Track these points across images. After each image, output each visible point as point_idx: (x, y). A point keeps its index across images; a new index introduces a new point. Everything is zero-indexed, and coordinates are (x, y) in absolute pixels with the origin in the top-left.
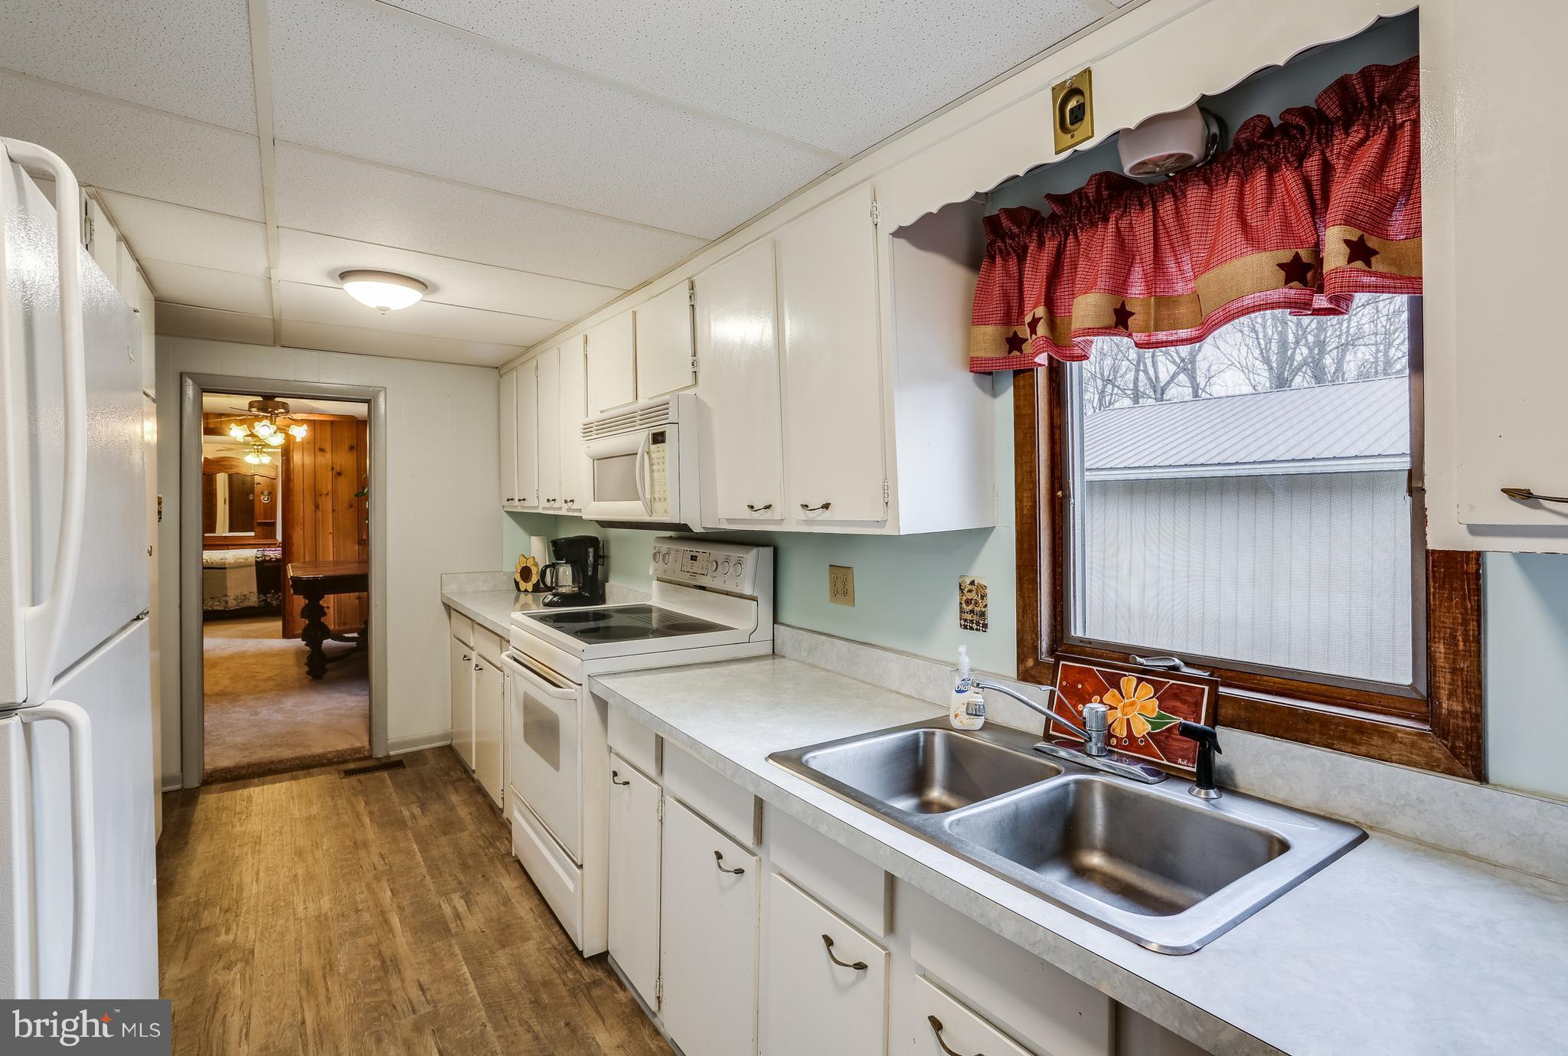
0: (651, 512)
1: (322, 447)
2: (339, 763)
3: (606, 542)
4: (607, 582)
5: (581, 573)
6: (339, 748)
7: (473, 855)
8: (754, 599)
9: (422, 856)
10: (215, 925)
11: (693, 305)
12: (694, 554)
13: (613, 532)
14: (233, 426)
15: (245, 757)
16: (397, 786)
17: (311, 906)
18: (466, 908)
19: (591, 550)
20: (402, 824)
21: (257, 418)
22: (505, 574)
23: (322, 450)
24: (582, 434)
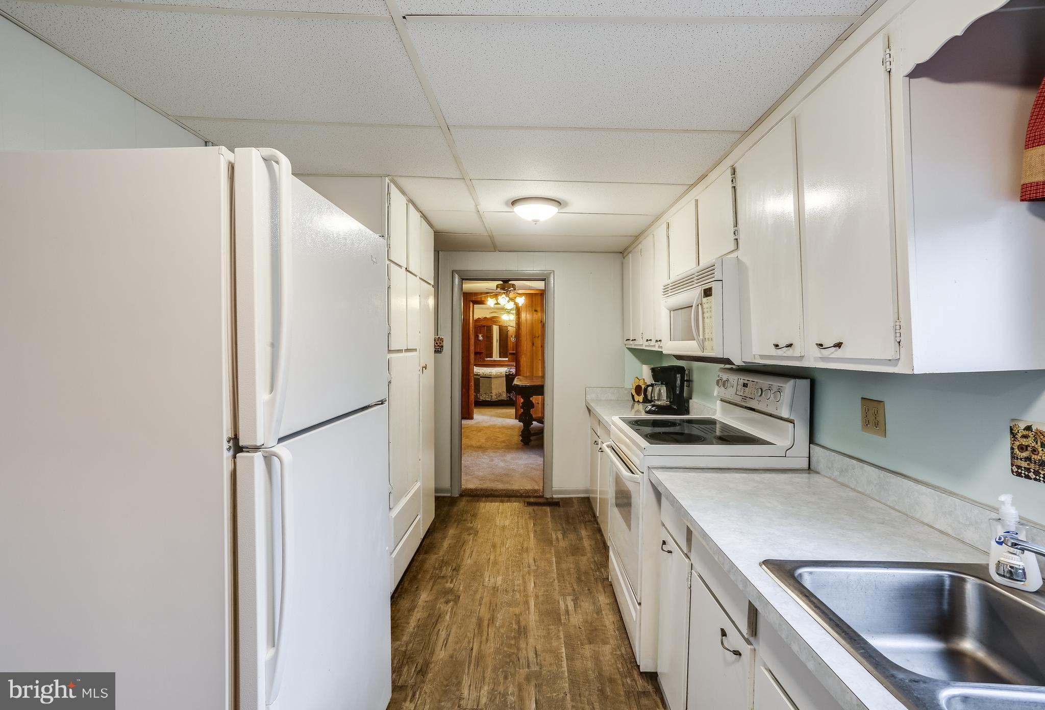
0: (703, 349)
1: (536, 309)
2: (526, 497)
3: (690, 370)
4: (691, 399)
5: (671, 390)
6: (527, 488)
7: (586, 573)
8: (792, 422)
9: (556, 566)
10: (447, 576)
11: (735, 187)
12: (746, 382)
13: (696, 364)
14: (489, 299)
15: (480, 484)
16: (553, 517)
17: (492, 580)
18: (573, 608)
19: (679, 376)
20: (549, 542)
21: (500, 294)
22: (626, 389)
23: (536, 311)
24: (663, 293)
